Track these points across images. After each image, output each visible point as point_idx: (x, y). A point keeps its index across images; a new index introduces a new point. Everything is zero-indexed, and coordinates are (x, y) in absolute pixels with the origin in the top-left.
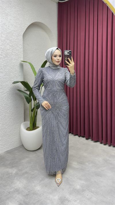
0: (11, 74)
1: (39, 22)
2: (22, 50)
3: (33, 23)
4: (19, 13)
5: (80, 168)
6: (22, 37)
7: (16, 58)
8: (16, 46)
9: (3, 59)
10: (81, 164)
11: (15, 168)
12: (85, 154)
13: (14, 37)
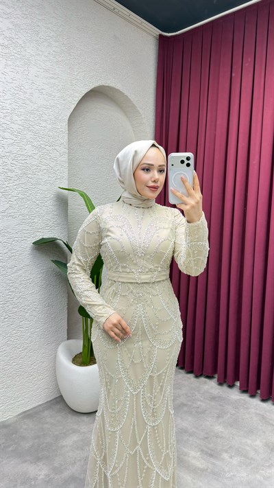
0: (35, 220)
1: (108, 87)
2: (65, 158)
3: (95, 88)
4: (60, 59)
5: (209, 470)
6: (65, 124)
7: (50, 179)
8: (49, 148)
9: (16, 183)
10: (211, 455)
11: (43, 464)
12: (219, 428)
13: (44, 125)
